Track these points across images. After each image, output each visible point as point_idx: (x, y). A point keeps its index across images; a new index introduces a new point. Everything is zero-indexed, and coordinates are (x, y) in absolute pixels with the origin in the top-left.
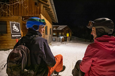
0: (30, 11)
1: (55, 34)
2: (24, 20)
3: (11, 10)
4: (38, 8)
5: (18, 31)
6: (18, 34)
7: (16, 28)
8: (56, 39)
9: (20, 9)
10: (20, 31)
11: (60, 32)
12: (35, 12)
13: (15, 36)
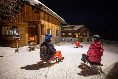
0: (33, 17)
1: (71, 35)
2: (30, 24)
3: (20, 17)
4: (39, 15)
5: (18, 34)
6: (18, 37)
7: (16, 33)
8: (71, 39)
9: (26, 17)
10: (19, 34)
11: (75, 32)
12: (36, 18)
13: (16, 38)
